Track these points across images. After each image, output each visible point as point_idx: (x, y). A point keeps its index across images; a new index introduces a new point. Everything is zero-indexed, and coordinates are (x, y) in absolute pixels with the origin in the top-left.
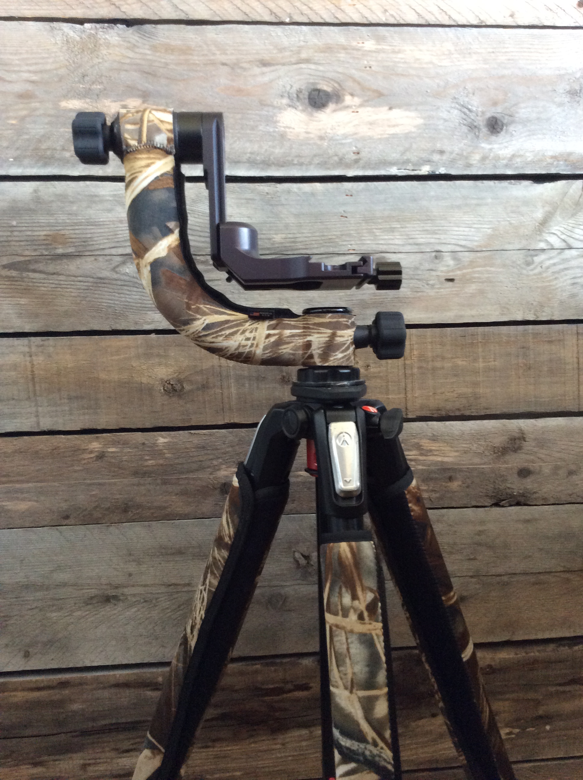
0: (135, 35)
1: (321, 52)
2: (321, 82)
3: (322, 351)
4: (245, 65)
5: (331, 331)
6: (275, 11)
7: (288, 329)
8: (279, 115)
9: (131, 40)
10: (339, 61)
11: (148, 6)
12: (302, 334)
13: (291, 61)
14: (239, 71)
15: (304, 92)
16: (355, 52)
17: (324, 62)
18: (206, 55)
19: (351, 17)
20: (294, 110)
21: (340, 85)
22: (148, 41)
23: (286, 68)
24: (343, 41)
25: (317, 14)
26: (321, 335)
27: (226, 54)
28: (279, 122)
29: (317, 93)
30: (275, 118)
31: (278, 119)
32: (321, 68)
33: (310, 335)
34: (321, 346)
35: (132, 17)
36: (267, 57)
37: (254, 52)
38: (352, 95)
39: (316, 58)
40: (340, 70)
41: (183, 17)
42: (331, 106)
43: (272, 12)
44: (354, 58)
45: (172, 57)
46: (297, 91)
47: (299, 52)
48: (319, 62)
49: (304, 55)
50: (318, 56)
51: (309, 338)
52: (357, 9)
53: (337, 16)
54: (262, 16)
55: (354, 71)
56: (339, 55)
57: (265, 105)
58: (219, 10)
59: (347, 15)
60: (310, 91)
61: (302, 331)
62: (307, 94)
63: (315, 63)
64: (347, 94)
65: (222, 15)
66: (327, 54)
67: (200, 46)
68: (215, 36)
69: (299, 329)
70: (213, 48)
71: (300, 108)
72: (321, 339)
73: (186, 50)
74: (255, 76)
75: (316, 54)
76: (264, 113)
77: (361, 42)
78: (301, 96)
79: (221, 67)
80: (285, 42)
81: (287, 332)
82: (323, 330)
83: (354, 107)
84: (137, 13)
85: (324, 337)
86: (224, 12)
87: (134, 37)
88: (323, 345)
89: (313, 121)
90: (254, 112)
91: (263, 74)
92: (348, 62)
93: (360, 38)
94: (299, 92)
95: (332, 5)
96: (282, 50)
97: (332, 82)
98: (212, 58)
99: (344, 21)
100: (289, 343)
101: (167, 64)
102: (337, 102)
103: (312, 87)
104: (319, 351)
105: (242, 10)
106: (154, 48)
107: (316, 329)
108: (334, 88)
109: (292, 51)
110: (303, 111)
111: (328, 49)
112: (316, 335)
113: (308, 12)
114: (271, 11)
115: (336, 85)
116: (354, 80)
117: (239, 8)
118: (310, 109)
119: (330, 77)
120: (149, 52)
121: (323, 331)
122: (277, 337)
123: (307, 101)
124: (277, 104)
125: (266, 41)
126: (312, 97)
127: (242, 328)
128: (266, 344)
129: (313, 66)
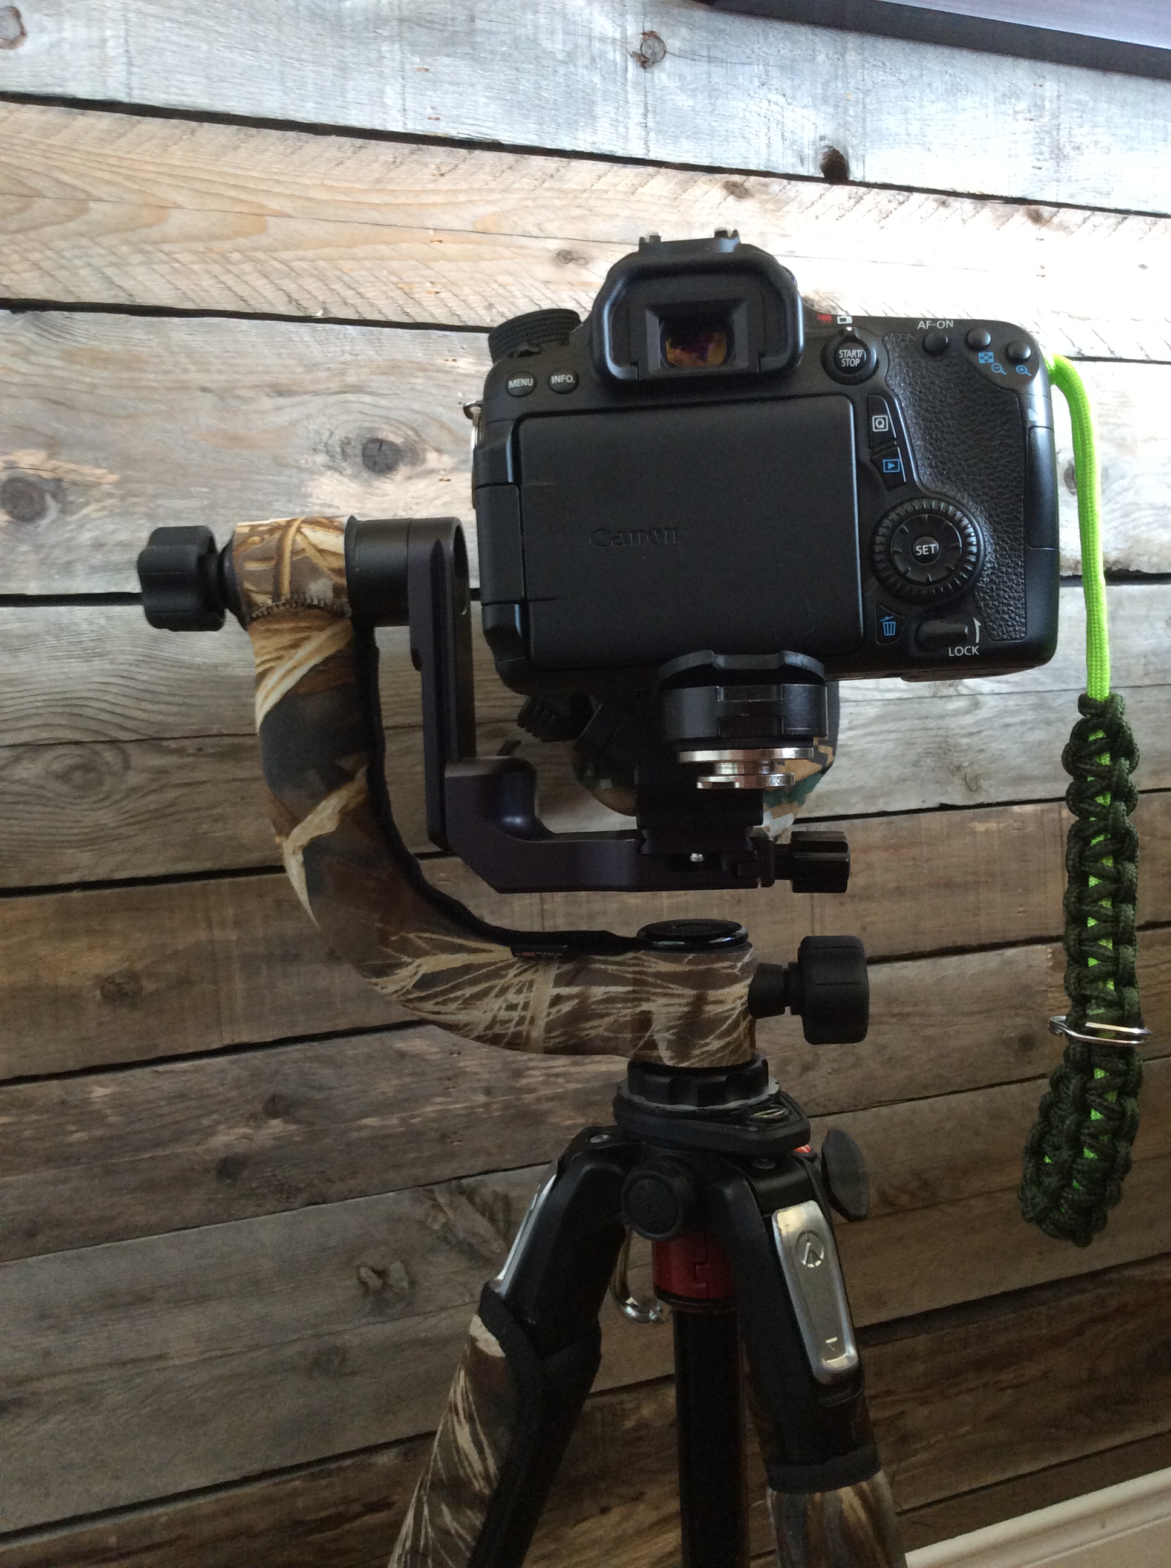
0: (29, 331)
1: (383, 374)
2: (384, 426)
3: (673, 1034)
4: (243, 392)
5: (694, 992)
6: (295, 296)
7: (601, 985)
8: (310, 484)
9: (22, 339)
10: (413, 390)
11: (52, 276)
12: (631, 996)
13: (329, 389)
14: (234, 403)
15: (353, 443)
16: (441, 375)
17: (389, 392)
18: (168, 372)
19: (432, 315)
20: (337, 475)
21: (417, 433)
22: (57, 342)
23: (319, 401)
24: (420, 355)
25: (371, 305)
26: (673, 1001)
27: (210, 371)
28: (310, 495)
29: (377, 445)
30: (303, 489)
31: (309, 490)
32: (383, 402)
33: (648, 1000)
34: (672, 1024)
35: (23, 297)
36: (284, 379)
37: (260, 368)
38: (439, 451)
39: (373, 384)
40: (416, 406)
41: (122, 299)
42: (403, 470)
43: (290, 299)
44: (439, 386)
45: (106, 374)
46: (343, 442)
47: (343, 373)
48: (381, 392)
49: (352, 379)
50: (378, 382)
51: (645, 1007)
52: (442, 300)
53: (408, 310)
54: (271, 304)
55: (440, 409)
56: (413, 380)
57: (286, 466)
58: (192, 290)
59: (425, 310)
60: (364, 441)
61: (630, 988)
62: (360, 447)
63: (371, 393)
64: (430, 448)
65: (198, 300)
66: (392, 379)
67: (159, 356)
68: (188, 338)
69: (623, 985)
70: (183, 359)
71: (349, 471)
72: (671, 1009)
73: (131, 363)
74: (264, 412)
75: (373, 377)
76: (283, 479)
77: (451, 359)
78: (349, 450)
79: (200, 394)
80: (316, 352)
81: (599, 992)
82: (677, 989)
83: (442, 472)
84: (34, 288)
85: (680, 1005)
86: (202, 293)
87: (27, 334)
88: (677, 1023)
89: (372, 495)
90: (264, 478)
91: (279, 409)
92: (430, 394)
93: (449, 351)
94: (346, 443)
95: (399, 292)
96: (310, 367)
97: (404, 428)
98: (184, 377)
99: (420, 320)
100: (602, 1016)
101: (94, 386)
102: (413, 464)
103: (369, 436)
104: (667, 1035)
105: (235, 293)
106: (69, 356)
107: (660, 987)
108: (407, 437)
109: (329, 369)
110: (354, 477)
111: (394, 369)
112: (662, 1001)
113: (358, 301)
114: (289, 296)
115: (410, 433)
116: (442, 426)
117: (230, 289)
118: (365, 475)
119: (401, 419)
120: (58, 363)
121: (676, 992)
122: (577, 1001)
123: (359, 460)
124: (307, 463)
125: (282, 351)
126: (368, 452)
127: (500, 983)
128: (551, 1017)
129: (368, 399)
